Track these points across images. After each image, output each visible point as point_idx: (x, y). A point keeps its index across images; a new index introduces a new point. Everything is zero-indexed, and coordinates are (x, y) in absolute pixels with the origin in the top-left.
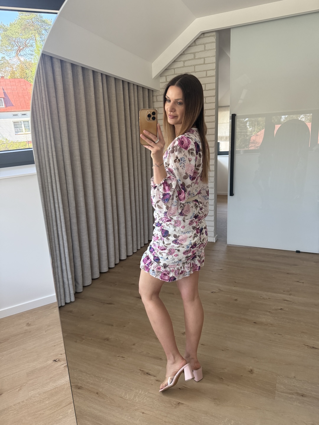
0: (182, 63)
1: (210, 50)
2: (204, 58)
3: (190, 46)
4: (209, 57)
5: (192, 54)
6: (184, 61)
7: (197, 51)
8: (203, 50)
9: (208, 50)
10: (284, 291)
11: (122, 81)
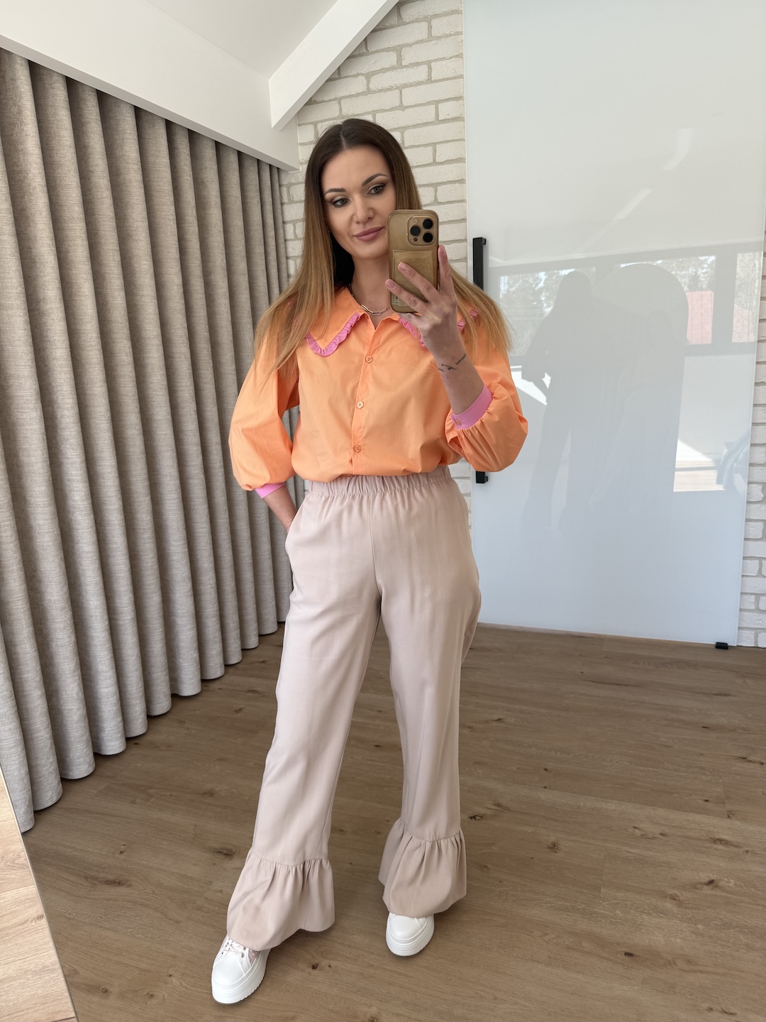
0: (360, 80)
1: (447, 36)
2: (429, 63)
3: (378, 29)
4: (444, 59)
5: (389, 53)
6: (368, 76)
7: (404, 41)
8: (425, 36)
9: (439, 38)
10: (707, 801)
11: (164, 123)
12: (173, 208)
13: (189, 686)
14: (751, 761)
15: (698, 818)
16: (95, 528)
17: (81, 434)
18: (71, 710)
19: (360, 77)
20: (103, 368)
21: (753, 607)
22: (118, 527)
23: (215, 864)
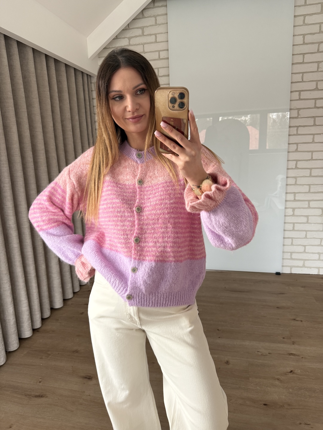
0: (127, 40)
1: (163, 24)
2: (155, 35)
3: (135, 19)
4: (162, 33)
5: (139, 29)
6: (130, 38)
7: (145, 25)
8: (154, 23)
9: (160, 24)
10: (284, 338)
11: (45, 56)
12: (49, 93)
13: (58, 303)
14: (297, 320)
15: (282, 345)
16: (18, 237)
17: (12, 195)
18: (10, 319)
19: (126, 39)
20: (21, 165)
21: (289, 257)
22: (28, 235)
23: (84, 383)
